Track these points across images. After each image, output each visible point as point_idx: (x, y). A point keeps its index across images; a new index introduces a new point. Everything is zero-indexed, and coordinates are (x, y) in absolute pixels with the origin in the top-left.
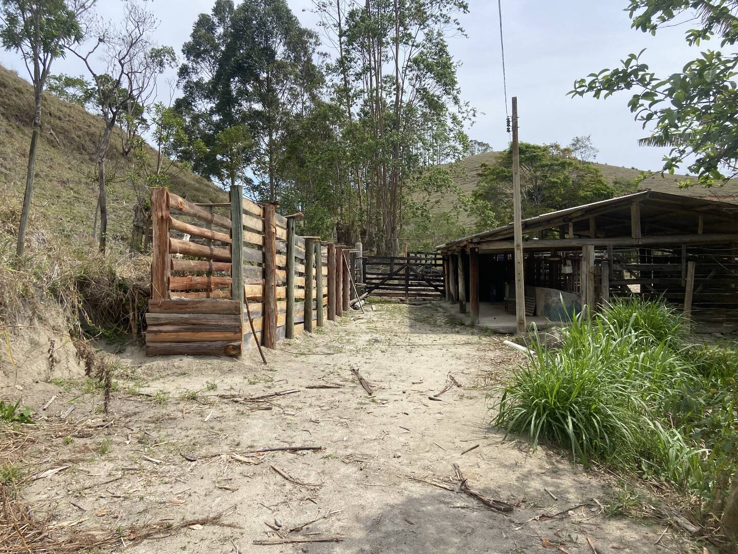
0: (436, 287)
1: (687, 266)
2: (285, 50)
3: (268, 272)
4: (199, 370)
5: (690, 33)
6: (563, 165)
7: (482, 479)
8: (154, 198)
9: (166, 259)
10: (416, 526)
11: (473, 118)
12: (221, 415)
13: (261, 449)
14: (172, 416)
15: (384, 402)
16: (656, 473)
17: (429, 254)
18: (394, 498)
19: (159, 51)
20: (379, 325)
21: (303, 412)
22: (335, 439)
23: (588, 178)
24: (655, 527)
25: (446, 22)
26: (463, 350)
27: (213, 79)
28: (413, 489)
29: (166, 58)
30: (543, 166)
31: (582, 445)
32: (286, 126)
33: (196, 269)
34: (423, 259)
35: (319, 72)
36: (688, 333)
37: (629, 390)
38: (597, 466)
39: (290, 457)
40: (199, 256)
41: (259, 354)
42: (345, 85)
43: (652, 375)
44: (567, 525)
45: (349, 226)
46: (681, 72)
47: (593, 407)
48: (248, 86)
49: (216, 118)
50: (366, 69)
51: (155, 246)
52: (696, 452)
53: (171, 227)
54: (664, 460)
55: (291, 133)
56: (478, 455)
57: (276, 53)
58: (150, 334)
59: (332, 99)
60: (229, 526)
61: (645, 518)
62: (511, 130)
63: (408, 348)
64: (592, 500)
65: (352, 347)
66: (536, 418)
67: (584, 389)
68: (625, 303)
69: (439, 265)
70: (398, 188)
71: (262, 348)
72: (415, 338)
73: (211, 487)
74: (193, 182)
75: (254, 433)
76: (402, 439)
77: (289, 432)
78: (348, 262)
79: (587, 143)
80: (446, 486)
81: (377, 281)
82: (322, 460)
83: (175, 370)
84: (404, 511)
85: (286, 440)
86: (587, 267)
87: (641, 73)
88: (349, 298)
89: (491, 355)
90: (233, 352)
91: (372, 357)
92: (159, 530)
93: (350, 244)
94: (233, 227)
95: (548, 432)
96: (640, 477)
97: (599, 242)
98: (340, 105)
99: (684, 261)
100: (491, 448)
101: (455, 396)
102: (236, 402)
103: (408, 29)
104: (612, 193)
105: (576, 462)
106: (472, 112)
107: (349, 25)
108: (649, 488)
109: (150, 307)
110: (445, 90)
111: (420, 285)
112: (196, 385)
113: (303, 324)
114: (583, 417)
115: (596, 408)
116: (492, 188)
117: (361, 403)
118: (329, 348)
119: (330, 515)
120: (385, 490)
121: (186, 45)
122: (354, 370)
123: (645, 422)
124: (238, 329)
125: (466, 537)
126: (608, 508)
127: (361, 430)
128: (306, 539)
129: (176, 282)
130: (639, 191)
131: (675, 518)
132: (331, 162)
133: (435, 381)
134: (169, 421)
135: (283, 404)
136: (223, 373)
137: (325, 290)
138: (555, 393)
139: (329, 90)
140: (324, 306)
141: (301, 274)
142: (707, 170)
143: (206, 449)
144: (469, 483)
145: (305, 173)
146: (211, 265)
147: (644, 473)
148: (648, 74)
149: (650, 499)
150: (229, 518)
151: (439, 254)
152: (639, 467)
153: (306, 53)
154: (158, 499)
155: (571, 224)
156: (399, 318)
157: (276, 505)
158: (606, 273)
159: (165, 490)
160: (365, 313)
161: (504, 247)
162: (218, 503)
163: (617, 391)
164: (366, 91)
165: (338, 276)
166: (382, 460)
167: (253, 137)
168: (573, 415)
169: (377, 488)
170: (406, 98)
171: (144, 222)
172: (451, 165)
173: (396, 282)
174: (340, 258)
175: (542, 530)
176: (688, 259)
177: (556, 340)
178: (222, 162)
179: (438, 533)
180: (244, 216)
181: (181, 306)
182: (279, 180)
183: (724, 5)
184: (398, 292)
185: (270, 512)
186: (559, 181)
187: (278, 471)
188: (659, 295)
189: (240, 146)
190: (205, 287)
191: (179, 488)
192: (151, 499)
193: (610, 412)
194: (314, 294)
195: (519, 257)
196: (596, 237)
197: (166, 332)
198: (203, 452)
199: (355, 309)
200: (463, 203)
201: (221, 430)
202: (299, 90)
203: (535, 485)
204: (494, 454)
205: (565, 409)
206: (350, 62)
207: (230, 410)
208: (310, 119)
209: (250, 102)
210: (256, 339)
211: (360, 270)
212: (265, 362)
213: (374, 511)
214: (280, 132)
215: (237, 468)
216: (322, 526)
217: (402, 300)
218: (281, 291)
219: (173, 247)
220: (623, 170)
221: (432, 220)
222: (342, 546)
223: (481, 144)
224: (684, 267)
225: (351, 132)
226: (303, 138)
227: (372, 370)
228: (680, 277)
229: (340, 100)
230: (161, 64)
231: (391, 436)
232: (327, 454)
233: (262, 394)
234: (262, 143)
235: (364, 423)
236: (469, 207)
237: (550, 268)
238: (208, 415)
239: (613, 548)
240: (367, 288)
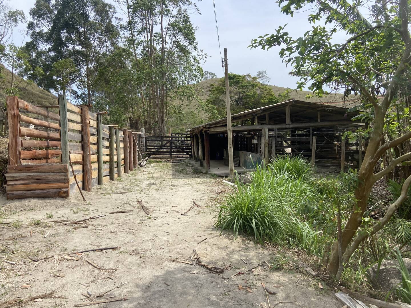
0: (187, 152)
1: (312, 138)
2: (95, 15)
3: (85, 146)
4: (42, 207)
5: (310, 16)
6: (253, 86)
7: (208, 257)
8: (8, 102)
9: (18, 140)
10: (171, 286)
11: (205, 59)
12: (56, 232)
13: (81, 251)
14: (24, 235)
15: (156, 218)
16: (297, 245)
17: (183, 134)
18: (159, 272)
19: (14, 13)
20: (155, 175)
21: (107, 228)
22: (126, 241)
23: (265, 93)
24: (296, 274)
25: (189, 5)
26: (201, 187)
27: (50, 30)
28: (170, 266)
29: (19, 17)
30: (243, 86)
31: (260, 234)
32: (97, 60)
33: (38, 146)
34: (180, 137)
35: (116, 29)
36: (314, 173)
37: (283, 203)
38: (268, 244)
39: (98, 255)
40: (41, 138)
41: (80, 195)
42: (132, 37)
43: (295, 195)
44: (251, 277)
45: (137, 119)
46: (303, 37)
47: (265, 213)
48: (72, 36)
49: (52, 54)
50: (144, 29)
51: (10, 132)
52: (316, 233)
53: (20, 120)
54: (301, 238)
55: (100, 64)
56: (207, 243)
57: (89, 17)
58: (9, 186)
59: (124, 45)
60: (59, 297)
61: (291, 270)
62: (224, 66)
63: (171, 187)
64: (264, 262)
65: (138, 188)
66: (237, 221)
67: (261, 204)
68: (283, 158)
69: (189, 140)
70: (165, 98)
71: (83, 191)
72: (175, 182)
73: (48, 276)
74: (38, 93)
75: (76, 242)
76: (165, 239)
77: (98, 240)
78: (136, 140)
79: (265, 74)
80: (188, 262)
81: (154, 150)
82: (117, 254)
83: (26, 207)
84: (164, 278)
85: (96, 245)
86: (265, 140)
87: (285, 37)
88: (137, 160)
89: (216, 188)
90: (63, 195)
91: (150, 193)
92: (14, 304)
93: (137, 129)
94: (61, 120)
95: (244, 228)
96: (289, 248)
97: (270, 127)
98: (129, 49)
99: (311, 136)
100: (214, 239)
101: (196, 212)
102: (65, 224)
103: (168, 7)
104: (278, 101)
105: (257, 242)
106: (205, 55)
107: (133, 2)
108: (294, 254)
109: (8, 170)
110: (189, 42)
111: (178, 152)
112: (39, 216)
113: (109, 176)
114: (260, 219)
115: (267, 214)
116: (217, 98)
117: (142, 220)
118: (125, 189)
119: (121, 286)
120: (154, 268)
121: (32, 10)
122: (139, 201)
123: (291, 219)
124: (67, 181)
125: (198, 289)
126: (272, 266)
127: (141, 235)
128: (106, 301)
129: (25, 154)
130: (289, 100)
131: (305, 268)
132: (126, 82)
133: (185, 204)
134: (22, 239)
135: (95, 224)
136: (57, 208)
137: (122, 156)
138: (246, 207)
139: (122, 40)
140: (122, 166)
141: (107, 147)
142: (317, 89)
143: (45, 254)
144: (201, 260)
145: (110, 88)
146: (48, 143)
147: (291, 245)
148: (288, 38)
149: (293, 259)
150: (59, 293)
151: (189, 134)
152: (289, 243)
153: (108, 17)
154: (14, 285)
155: (256, 117)
156: (166, 170)
157: (88, 283)
158: (274, 143)
159: (19, 280)
160: (147, 168)
161: (223, 130)
162: (52, 285)
163: (277, 204)
164: (144, 41)
165: (130, 148)
166: (153, 251)
167: (77, 66)
168: (255, 218)
169: (149, 267)
170: (168, 46)
171: (4, 118)
172: (194, 85)
173: (165, 150)
174: (131, 137)
175: (238, 281)
176: (313, 135)
177: (249, 179)
178: (56, 80)
179: (183, 289)
180: (68, 113)
181: (28, 168)
182: (94, 92)
183: (327, 2)
184: (166, 156)
185: (85, 287)
186: (251, 94)
187: (90, 263)
188: (299, 154)
189: (68, 71)
190: (45, 156)
191: (28, 278)
192: (10, 286)
193: (273, 215)
194: (115, 158)
195: (230, 135)
196: (269, 124)
197: (19, 185)
198: (44, 255)
199: (141, 166)
200: (201, 106)
201: (55, 242)
202: (104, 39)
203: (236, 257)
204: (215, 243)
205: (251, 215)
206: (134, 24)
207: (61, 229)
208: (111, 56)
209: (74, 45)
210: (78, 186)
211: (143, 144)
212: (84, 200)
213: (147, 280)
214: (93, 64)
215: (65, 264)
216: (116, 292)
217: (168, 161)
218: (94, 158)
219: (22, 133)
220: (282, 89)
221: (185, 115)
222: (127, 302)
223: (210, 74)
224: (311, 139)
225: (137, 65)
226: (108, 68)
227: (150, 200)
228: (309, 144)
229: (129, 45)
230: (16, 21)
231: (159, 237)
232: (121, 251)
233: (82, 219)
234: (82, 70)
235: (144, 231)
236: (204, 108)
237: (247, 141)
238: (47, 233)
239: (275, 287)
240: (148, 154)
